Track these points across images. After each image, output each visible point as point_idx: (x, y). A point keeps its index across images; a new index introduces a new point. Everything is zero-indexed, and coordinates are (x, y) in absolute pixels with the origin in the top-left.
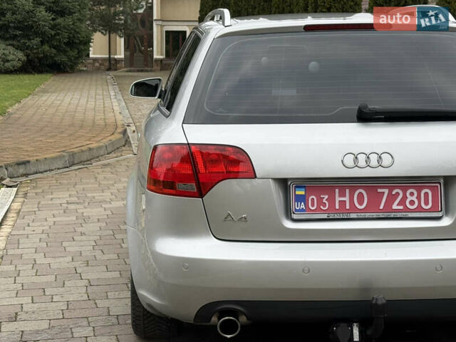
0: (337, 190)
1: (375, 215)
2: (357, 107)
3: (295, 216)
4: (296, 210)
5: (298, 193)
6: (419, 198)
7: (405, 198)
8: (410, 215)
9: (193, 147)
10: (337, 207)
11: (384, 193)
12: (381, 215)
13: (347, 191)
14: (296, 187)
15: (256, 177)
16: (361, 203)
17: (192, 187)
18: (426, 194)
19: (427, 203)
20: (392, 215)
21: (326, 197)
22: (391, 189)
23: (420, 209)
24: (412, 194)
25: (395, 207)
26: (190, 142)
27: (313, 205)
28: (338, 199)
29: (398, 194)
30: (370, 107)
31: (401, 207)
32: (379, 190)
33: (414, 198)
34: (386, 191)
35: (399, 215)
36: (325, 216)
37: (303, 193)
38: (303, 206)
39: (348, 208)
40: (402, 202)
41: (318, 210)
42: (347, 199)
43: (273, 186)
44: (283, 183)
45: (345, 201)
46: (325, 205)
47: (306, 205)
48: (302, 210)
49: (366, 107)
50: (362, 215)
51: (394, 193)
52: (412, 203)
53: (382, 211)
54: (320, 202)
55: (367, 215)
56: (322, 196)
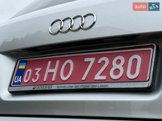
0: (50, 62)
3: (10, 89)
6: (125, 66)
7: (110, 66)
10: (45, 79)
11: (90, 63)
12: (80, 86)
13: (58, 62)
20: (91, 86)
21: (39, 69)
22: (97, 58)
23: (123, 79)
24: (119, 62)
25: (98, 77)
27: (27, 78)
32: (86, 60)
33: (120, 67)
35: (98, 86)
36: (30, 88)
37: (24, 67)
38: (20, 79)
39: (54, 79)
40: (106, 72)
41: (29, 82)
45: (53, 73)
46: (35, 77)
47: (23, 78)
51: (100, 62)
53: (84, 82)
55: (67, 87)
56: (36, 69)
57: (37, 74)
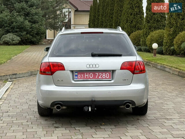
0: (85, 74)
1: (95, 80)
2: (91, 53)
3: (75, 80)
5: (76, 74)
6: (106, 75)
7: (102, 75)
8: (103, 80)
9: (50, 63)
10: (85, 78)
12: (96, 80)
13: (88, 74)
15: (65, 70)
16: (91, 77)
17: (50, 73)
18: (107, 74)
19: (108, 77)
20: (99, 80)
21: (83, 75)
22: (99, 73)
23: (106, 78)
24: (104, 74)
25: (100, 77)
26: (49, 61)
28: (86, 76)
29: (100, 74)
30: (94, 53)
31: (101, 78)
32: (96, 73)
33: (104, 75)
34: (98, 74)
35: (101, 80)
36: (82, 80)
38: (77, 77)
39: (88, 78)
40: (102, 76)
41: (81, 78)
42: (88, 76)
43: (69, 72)
44: (72, 71)
46: (82, 77)
47: (78, 77)
48: (77, 78)
49: (93, 53)
50: (91, 80)
52: (104, 77)
53: (96, 79)
54: (81, 76)
55: (93, 80)
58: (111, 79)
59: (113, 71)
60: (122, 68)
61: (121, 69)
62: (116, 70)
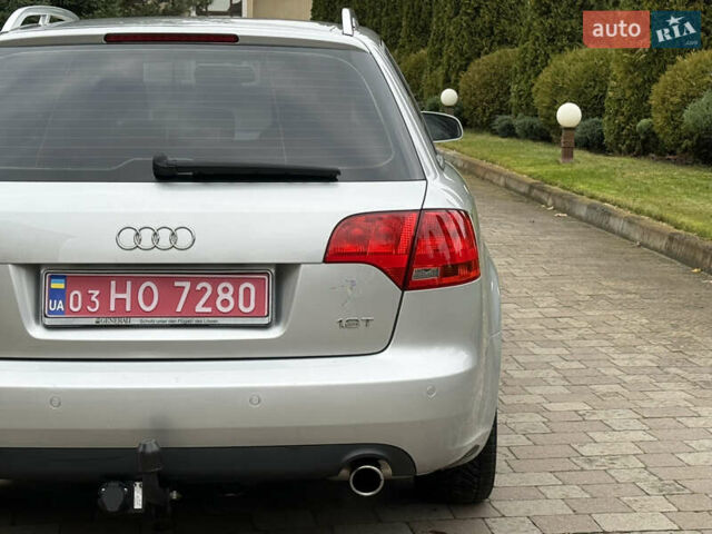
0: (113, 283)
1: (168, 321)
3: (48, 322)
4: (50, 312)
5: (54, 286)
6: (236, 296)
7: (215, 295)
8: (221, 321)
10: (112, 308)
11: (184, 288)
12: (177, 321)
13: (129, 284)
14: (51, 277)
16: (148, 303)
18: (247, 290)
19: (247, 304)
20: (194, 321)
21: (97, 293)
22: (194, 282)
23: (236, 313)
24: (225, 290)
25: (199, 308)
27: (76, 305)
28: (114, 295)
29: (204, 289)
31: (209, 310)
32: (177, 284)
33: (229, 296)
34: (187, 285)
35: (204, 321)
36: (92, 321)
37: (62, 286)
38: (61, 306)
39: (128, 309)
40: (211, 302)
41: (84, 312)
42: (127, 296)
43: (14, 274)
45: (125, 299)
46: (94, 306)
47: (66, 304)
48: (60, 312)
50: (148, 321)
51: (198, 288)
52: (225, 303)
53: (180, 315)
54: (87, 300)
55: (156, 321)
56: (90, 292)
57: (93, 298)
58: (266, 321)
59: (283, 272)
60: (333, 255)
61: (326, 261)
62: (299, 264)
